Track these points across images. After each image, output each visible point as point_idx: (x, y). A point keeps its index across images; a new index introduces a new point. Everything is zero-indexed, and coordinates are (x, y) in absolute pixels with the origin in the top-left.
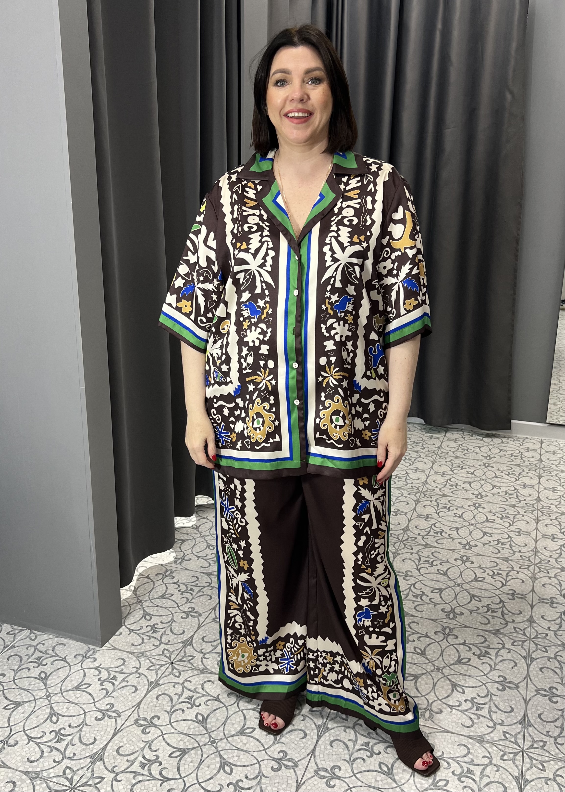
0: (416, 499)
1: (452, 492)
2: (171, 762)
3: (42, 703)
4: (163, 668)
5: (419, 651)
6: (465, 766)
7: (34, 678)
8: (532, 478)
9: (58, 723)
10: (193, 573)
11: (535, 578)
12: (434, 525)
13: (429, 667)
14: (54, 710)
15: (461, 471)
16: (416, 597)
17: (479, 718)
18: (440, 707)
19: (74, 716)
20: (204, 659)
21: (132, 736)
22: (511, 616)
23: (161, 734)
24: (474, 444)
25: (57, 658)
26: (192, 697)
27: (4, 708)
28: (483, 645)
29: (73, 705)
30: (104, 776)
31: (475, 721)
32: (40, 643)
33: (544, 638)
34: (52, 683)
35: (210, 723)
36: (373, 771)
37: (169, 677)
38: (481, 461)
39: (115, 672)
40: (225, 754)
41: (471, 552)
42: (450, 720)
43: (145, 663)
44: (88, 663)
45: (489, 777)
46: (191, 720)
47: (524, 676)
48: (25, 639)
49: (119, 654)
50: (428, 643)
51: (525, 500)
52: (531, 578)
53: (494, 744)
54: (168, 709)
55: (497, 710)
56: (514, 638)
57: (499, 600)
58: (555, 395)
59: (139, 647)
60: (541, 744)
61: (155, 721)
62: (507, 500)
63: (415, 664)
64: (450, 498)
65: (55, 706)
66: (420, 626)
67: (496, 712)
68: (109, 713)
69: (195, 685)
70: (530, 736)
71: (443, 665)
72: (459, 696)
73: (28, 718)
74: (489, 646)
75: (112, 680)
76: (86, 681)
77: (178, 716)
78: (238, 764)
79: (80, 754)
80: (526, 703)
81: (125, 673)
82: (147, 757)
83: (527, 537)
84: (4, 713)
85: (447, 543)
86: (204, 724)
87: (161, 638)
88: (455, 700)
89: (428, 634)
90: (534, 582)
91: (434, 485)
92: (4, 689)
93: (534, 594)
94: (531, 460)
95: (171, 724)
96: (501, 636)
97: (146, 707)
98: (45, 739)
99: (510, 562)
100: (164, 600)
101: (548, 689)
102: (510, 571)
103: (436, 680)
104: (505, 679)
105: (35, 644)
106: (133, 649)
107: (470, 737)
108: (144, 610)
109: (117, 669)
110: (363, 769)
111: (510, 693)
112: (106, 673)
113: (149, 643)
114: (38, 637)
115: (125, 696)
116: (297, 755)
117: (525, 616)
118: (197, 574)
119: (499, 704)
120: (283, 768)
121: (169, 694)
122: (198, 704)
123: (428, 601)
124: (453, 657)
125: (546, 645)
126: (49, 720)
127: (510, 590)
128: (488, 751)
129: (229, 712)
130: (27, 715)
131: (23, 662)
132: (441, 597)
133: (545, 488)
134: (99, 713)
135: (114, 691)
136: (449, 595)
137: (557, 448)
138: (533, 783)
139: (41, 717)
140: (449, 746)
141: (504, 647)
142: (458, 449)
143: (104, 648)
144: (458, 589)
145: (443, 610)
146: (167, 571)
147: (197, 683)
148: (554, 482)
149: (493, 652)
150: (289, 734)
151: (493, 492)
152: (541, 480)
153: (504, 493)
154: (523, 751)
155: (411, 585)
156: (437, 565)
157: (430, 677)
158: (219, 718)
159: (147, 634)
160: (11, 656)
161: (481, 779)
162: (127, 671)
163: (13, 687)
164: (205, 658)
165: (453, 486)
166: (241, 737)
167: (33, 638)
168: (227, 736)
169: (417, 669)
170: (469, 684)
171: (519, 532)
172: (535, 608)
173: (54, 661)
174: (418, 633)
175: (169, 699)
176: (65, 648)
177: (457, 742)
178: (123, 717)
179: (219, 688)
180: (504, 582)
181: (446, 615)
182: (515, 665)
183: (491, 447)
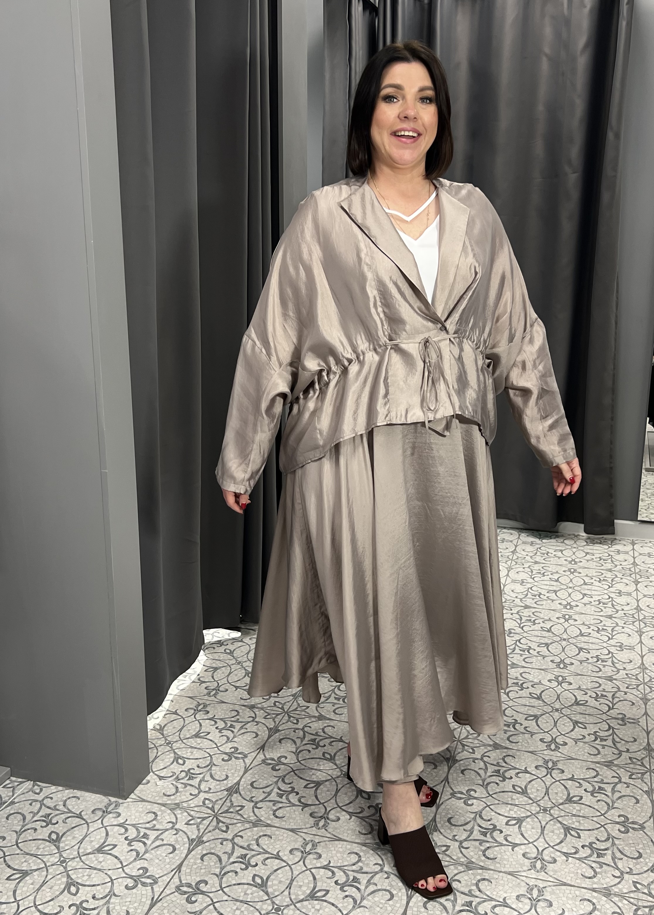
1: (535, 603)
3: (55, 870)
4: (207, 822)
5: (520, 790)
7: (43, 840)
8: (627, 584)
9: (78, 895)
10: (232, 706)
11: (647, 699)
12: (519, 641)
13: (533, 808)
14: (72, 879)
15: (543, 578)
16: (508, 726)
17: (601, 867)
18: (553, 855)
19: (98, 885)
20: (255, 809)
21: (174, 906)
22: (625, 744)
23: (211, 902)
24: (554, 547)
25: (70, 815)
26: (246, 855)
27: (7, 879)
28: (596, 779)
29: (95, 871)
31: (598, 870)
32: (47, 797)
34: (66, 845)
35: (272, 886)
37: (214, 832)
38: (565, 566)
39: (145, 828)
41: (567, 671)
42: (566, 871)
43: (183, 817)
44: (110, 819)
46: (248, 884)
47: (649, 815)
48: (27, 792)
49: (149, 806)
50: (529, 780)
51: (623, 610)
52: (641, 699)
53: (623, 897)
54: (217, 871)
55: (622, 856)
56: (630, 770)
57: (607, 726)
59: (172, 797)
61: (202, 886)
62: (602, 611)
63: (516, 805)
64: (534, 610)
65: (73, 874)
66: (516, 760)
67: (622, 859)
68: (143, 880)
69: (248, 840)
71: (550, 805)
72: (574, 841)
73: (38, 889)
74: (602, 780)
75: (142, 838)
76: (110, 841)
77: (230, 879)
81: (158, 830)
83: (631, 653)
84: (7, 885)
85: (536, 662)
86: (264, 888)
87: (199, 785)
88: (569, 845)
89: (528, 770)
90: (646, 704)
91: (514, 595)
92: (5, 856)
93: (648, 718)
94: (623, 563)
95: (222, 890)
96: (615, 768)
97: (188, 871)
99: (614, 681)
100: (199, 740)
102: (616, 692)
103: (543, 823)
104: (627, 818)
105: (40, 799)
106: (165, 800)
107: (594, 890)
108: (175, 753)
109: (148, 825)
111: (635, 836)
112: (134, 830)
113: (186, 791)
114: (44, 789)
115: (160, 858)
117: (640, 744)
118: (237, 708)
119: (624, 849)
121: (216, 852)
122: (254, 864)
123: (522, 730)
124: (561, 795)
126: (66, 891)
127: (619, 714)
128: (618, 906)
129: (294, 872)
130: (37, 887)
131: (27, 821)
132: (538, 726)
133: (645, 596)
134: (129, 880)
135: (146, 852)
136: (547, 722)
139: (56, 888)
140: (570, 902)
141: (620, 781)
142: (536, 553)
143: (128, 800)
144: (556, 715)
145: (541, 740)
146: (199, 705)
147: (251, 839)
149: (608, 789)
150: (372, 895)
151: (583, 601)
152: (638, 586)
153: (598, 603)
156: (528, 688)
157: (536, 819)
158: (282, 880)
159: (181, 781)
160: (11, 815)
162: (160, 827)
163: (16, 852)
164: (257, 808)
165: (535, 596)
166: (311, 902)
167: (38, 791)
168: (294, 902)
169: (520, 811)
170: (584, 826)
171: (621, 647)
172: (651, 734)
173: (66, 819)
174: (515, 768)
175: (217, 859)
176: (79, 802)
177: (579, 896)
178: (161, 883)
179: (278, 843)
180: (611, 705)
181: (547, 746)
182: (638, 802)
183: (574, 550)
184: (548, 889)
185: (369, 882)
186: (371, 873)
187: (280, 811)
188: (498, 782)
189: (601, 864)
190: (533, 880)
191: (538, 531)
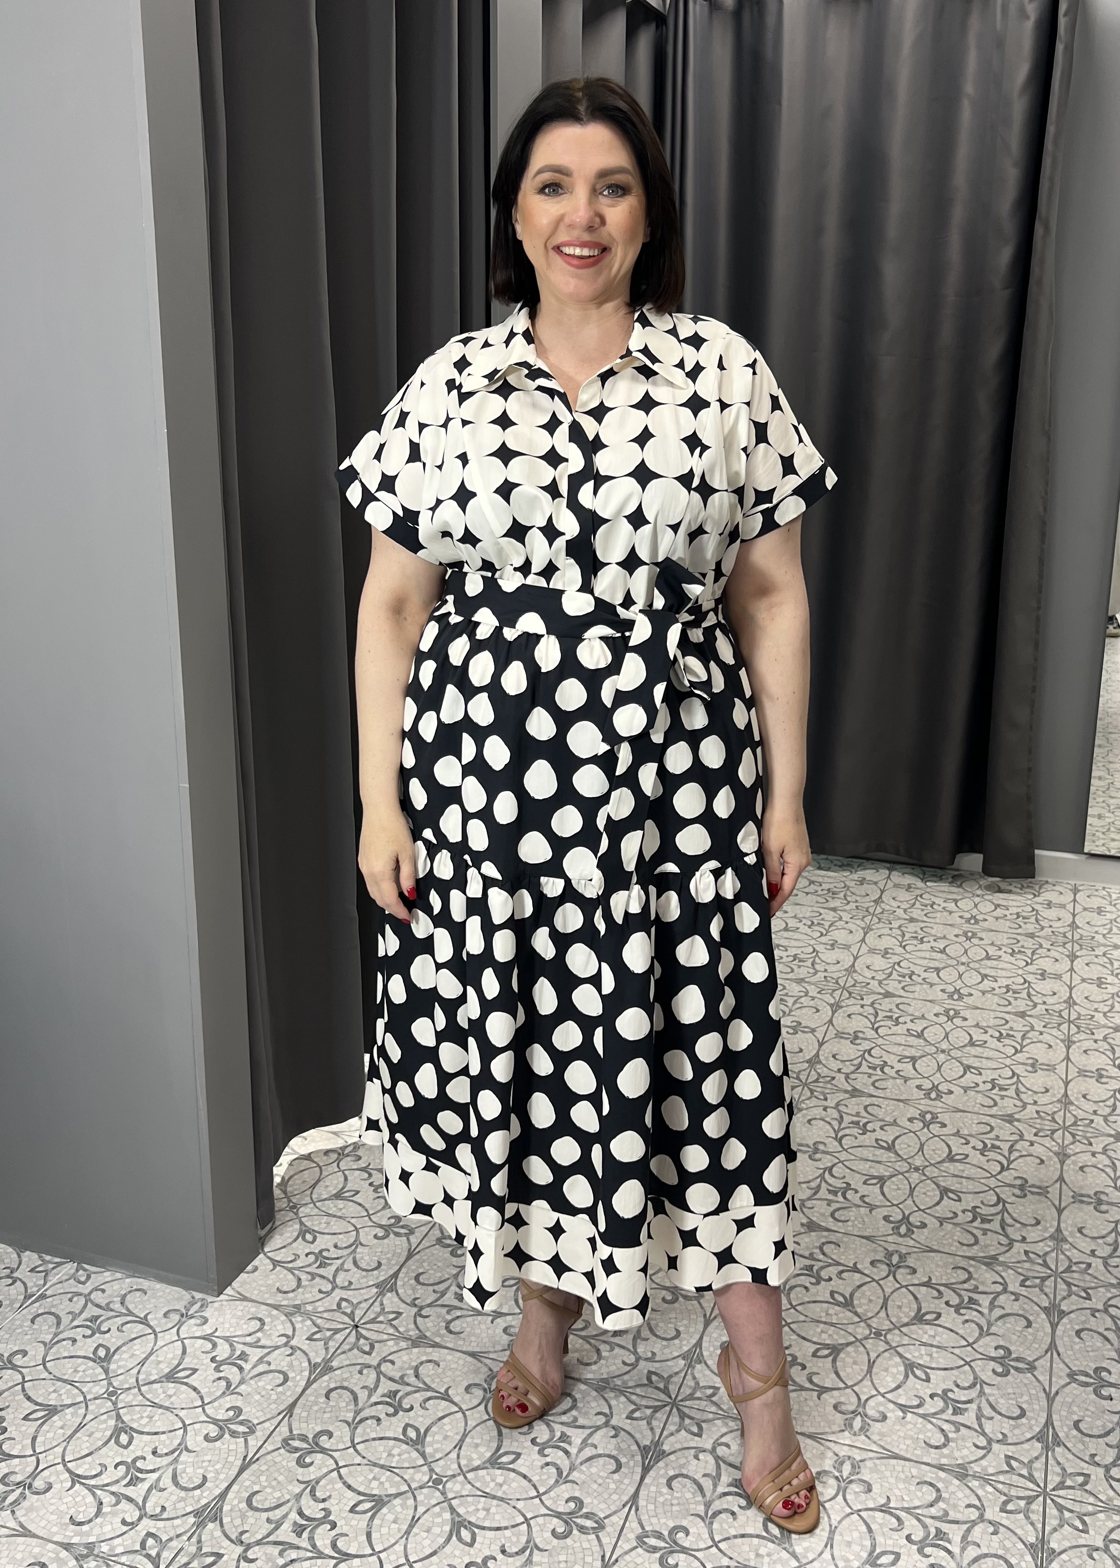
0: (832, 1001)
1: (903, 988)
2: (354, 1523)
3: (99, 1407)
4: (340, 1337)
5: (841, 1299)
6: (932, 1525)
7: (84, 1357)
8: (1058, 960)
9: (131, 1447)
11: (1065, 1155)
12: (869, 1051)
14: (123, 1422)
15: (920, 947)
16: (835, 1193)
17: (958, 1430)
18: (882, 1409)
19: (164, 1433)
20: (419, 1319)
21: (278, 1470)
22: (1021, 1229)
23: (335, 1466)
24: (944, 895)
25: (129, 1318)
26: (397, 1392)
27: (24, 1419)
28: (966, 1286)
29: (161, 1411)
30: (222, 1551)
31: (951, 1435)
32: (96, 1289)
33: (1085, 1271)
34: (119, 1367)
35: (432, 1444)
36: (751, 1536)
37: (350, 1354)
38: (959, 926)
39: (244, 1344)
40: (461, 1505)
41: (941, 1105)
42: (902, 1434)
43: (304, 1327)
44: (190, 1328)
45: (979, 1546)
46: (395, 1439)
47: (1046, 1347)
48: (67, 1280)
49: (253, 1309)
50: (858, 1283)
51: (1044, 1003)
52: (1057, 1154)
53: (987, 1481)
54: (350, 1416)
55: (993, 1414)
56: (1025, 1273)
57: (995, 1198)
58: (1101, 799)
59: (291, 1295)
60: (1080, 1479)
61: (324, 1441)
62: (1010, 1004)
63: (832, 1325)
64: (899, 1000)
65: (125, 1414)
66: (842, 1250)
67: (991, 1418)
68: (233, 1427)
69: (401, 1368)
70: (1059, 1463)
71: (886, 1325)
72: (919, 1387)
73: (71, 1437)
74: (976, 1287)
75: (238, 1360)
76: (188, 1362)
77: (368, 1430)
78: (487, 1524)
79: (175, 1509)
80: (1051, 1399)
81: (263, 1347)
82: (307, 1512)
83: (1049, 1076)
84: (24, 1428)
85: (893, 1087)
86: (419, 1447)
87: (335, 1276)
88: (911, 1393)
89: (859, 1266)
90: (1062, 1163)
91: (869, 974)
92: (24, 1381)
94: (1056, 924)
95: (354, 1447)
96: (999, 1268)
97: (304, 1414)
98: (105, 1479)
99: (1016, 1123)
100: (341, 1204)
101: (1091, 1373)
102: (1016, 1142)
103: (873, 1355)
104: (1009, 1352)
105: (86, 1292)
106: (280, 1299)
107: (941, 1468)
108: (301, 1223)
109: (249, 1339)
110: (733, 1532)
111: (1019, 1380)
112: (227, 1346)
113: (313, 1286)
114: (93, 1276)
115: (263, 1393)
116: (603, 1506)
117: (1046, 1229)
119: (997, 1402)
120: (575, 1532)
121: (351, 1386)
122: (409, 1406)
123: (858, 1201)
124: (907, 1310)
125: (1088, 1285)
126: (113, 1441)
127: (1016, 1178)
128: (978, 1496)
129: (469, 1423)
130: (69, 1433)
131: (62, 1327)
132: (883, 1194)
133: (1083, 980)
134: (212, 1426)
135: (241, 1382)
136: (899, 1189)
137: (1105, 901)
138: (1064, 1556)
139: (98, 1435)
140: (901, 1486)
141: (1005, 1290)
142: (914, 904)
143: (222, 1297)
144: (915, 1177)
145: (886, 1218)
146: (347, 1145)
147: (407, 1366)
148: (1100, 968)
149: (985, 1301)
150: (587, 1464)
151: (981, 987)
152: (1075, 963)
153: (1005, 990)
154: (1045, 1494)
155: (825, 1169)
156: (874, 1131)
157: (861, 1349)
158: (449, 1434)
159: (307, 1270)
160: (39, 1315)
161: (963, 1549)
162: (268, 1343)
163: (42, 1377)
164: (421, 1316)
165: (905, 977)
166: (491, 1471)
167: (83, 1279)
168: (465, 1469)
169: (837, 1334)
170: (938, 1362)
171: (1034, 1065)
172: (1065, 1213)
173: (123, 1325)
174: (839, 1264)
175: (351, 1397)
176: (146, 1297)
177: (916, 1477)
178: (260, 1434)
179: (449, 1373)
180: (1005, 1163)
181: (893, 1229)
182: (1029, 1324)
183: (977, 900)
184: (869, 1464)
185: (585, 1443)
186: (590, 1427)
187: (457, 1322)
188: (808, 1285)
189: (958, 1426)
190: (846, 1448)
191: (921, 866)
